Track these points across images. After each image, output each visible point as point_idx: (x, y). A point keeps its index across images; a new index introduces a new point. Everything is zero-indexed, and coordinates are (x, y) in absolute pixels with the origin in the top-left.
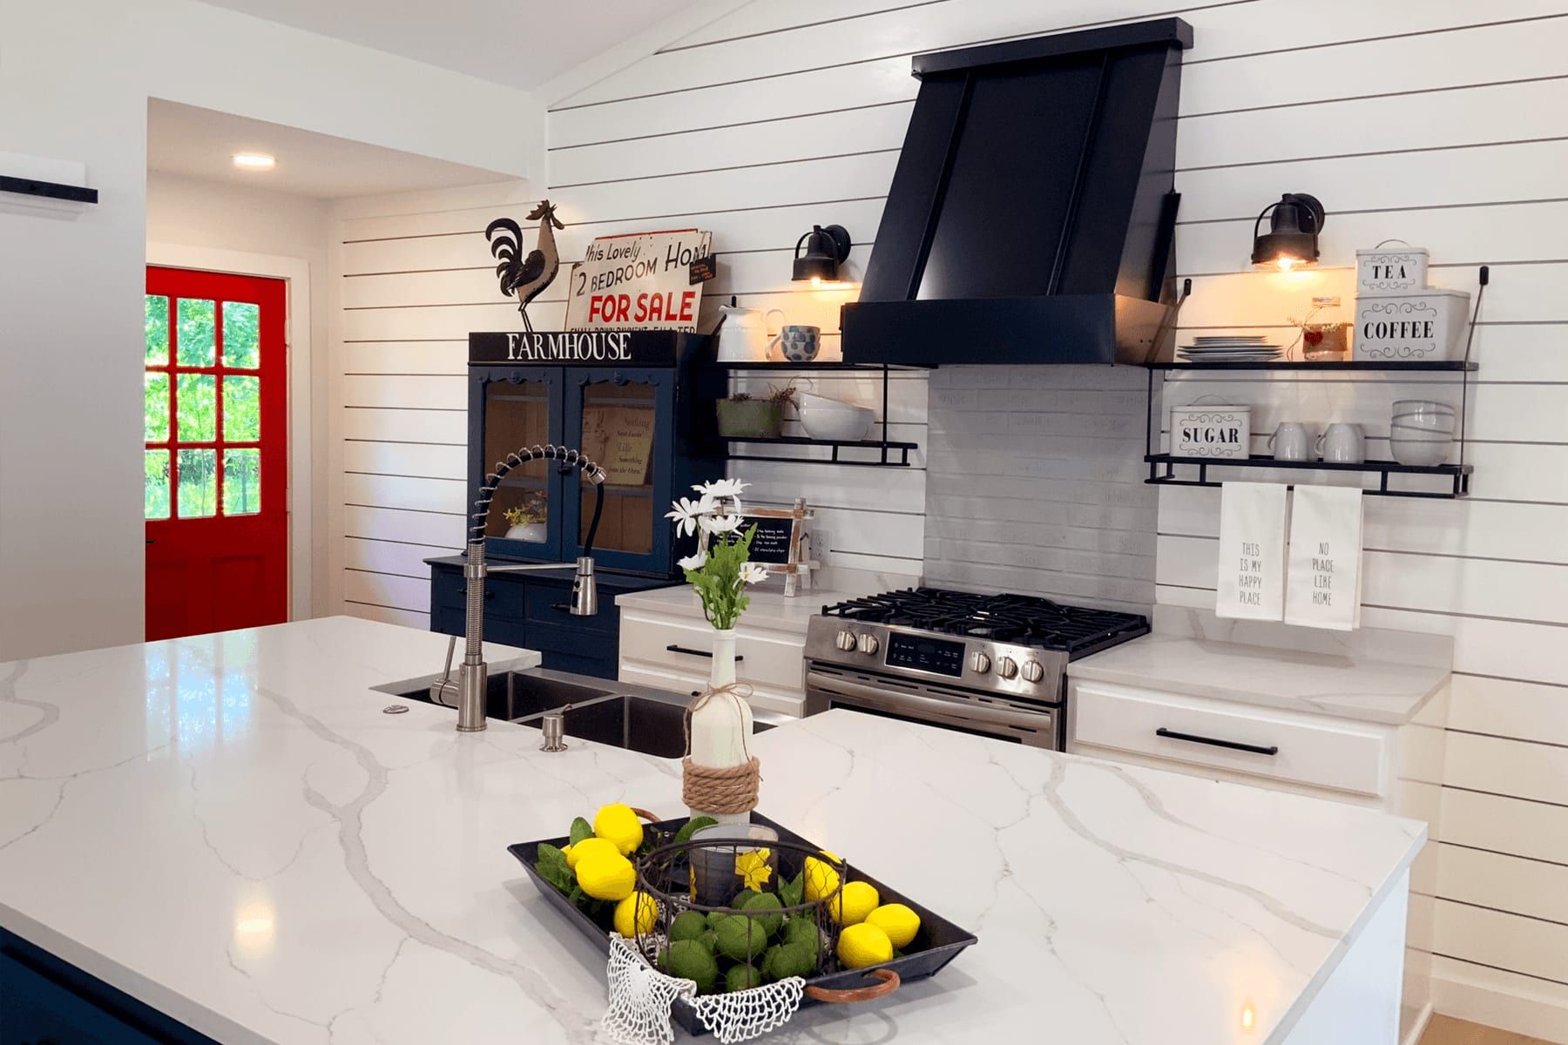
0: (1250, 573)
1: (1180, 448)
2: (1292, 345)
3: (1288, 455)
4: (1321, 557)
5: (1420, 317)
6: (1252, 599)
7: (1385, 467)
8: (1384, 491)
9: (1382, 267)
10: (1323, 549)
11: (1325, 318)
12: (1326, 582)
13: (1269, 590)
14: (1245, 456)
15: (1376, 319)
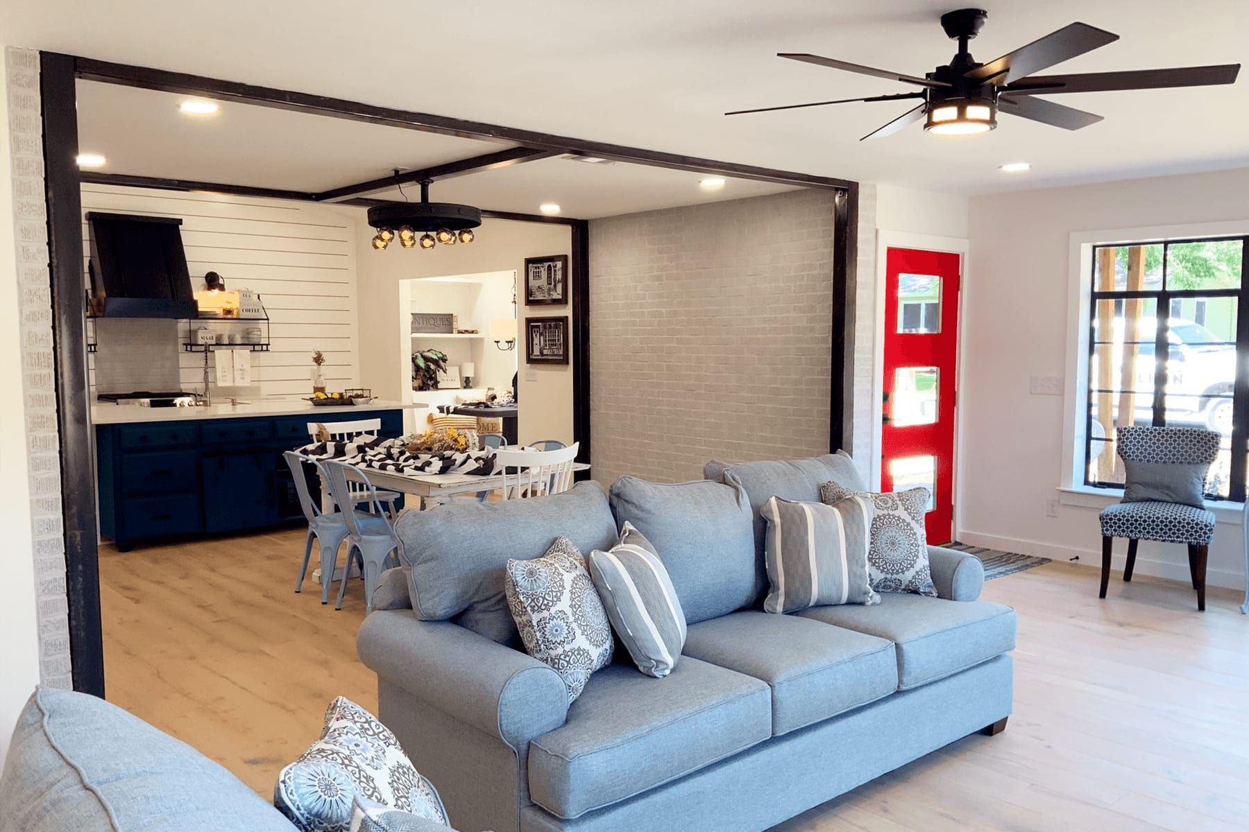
0: (224, 374)
1: (200, 342)
2: (220, 312)
3: (238, 343)
4: (242, 368)
5: (257, 308)
6: (226, 381)
7: (254, 345)
8: (254, 350)
9: (245, 295)
10: (242, 366)
11: (228, 307)
12: (243, 374)
13: (230, 378)
14: (214, 343)
15: (245, 308)
